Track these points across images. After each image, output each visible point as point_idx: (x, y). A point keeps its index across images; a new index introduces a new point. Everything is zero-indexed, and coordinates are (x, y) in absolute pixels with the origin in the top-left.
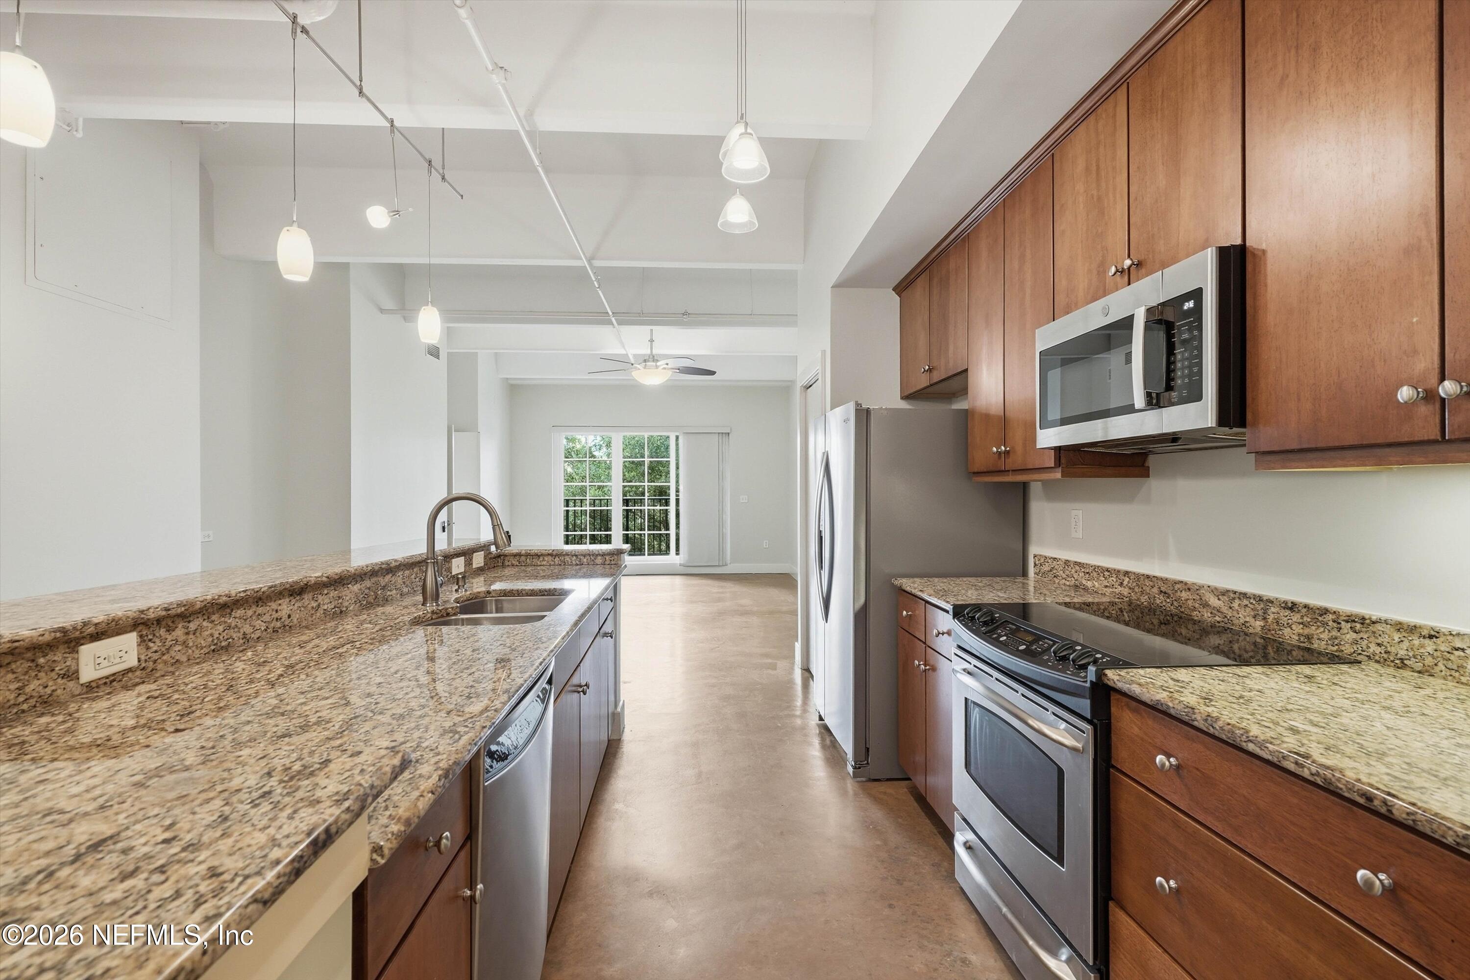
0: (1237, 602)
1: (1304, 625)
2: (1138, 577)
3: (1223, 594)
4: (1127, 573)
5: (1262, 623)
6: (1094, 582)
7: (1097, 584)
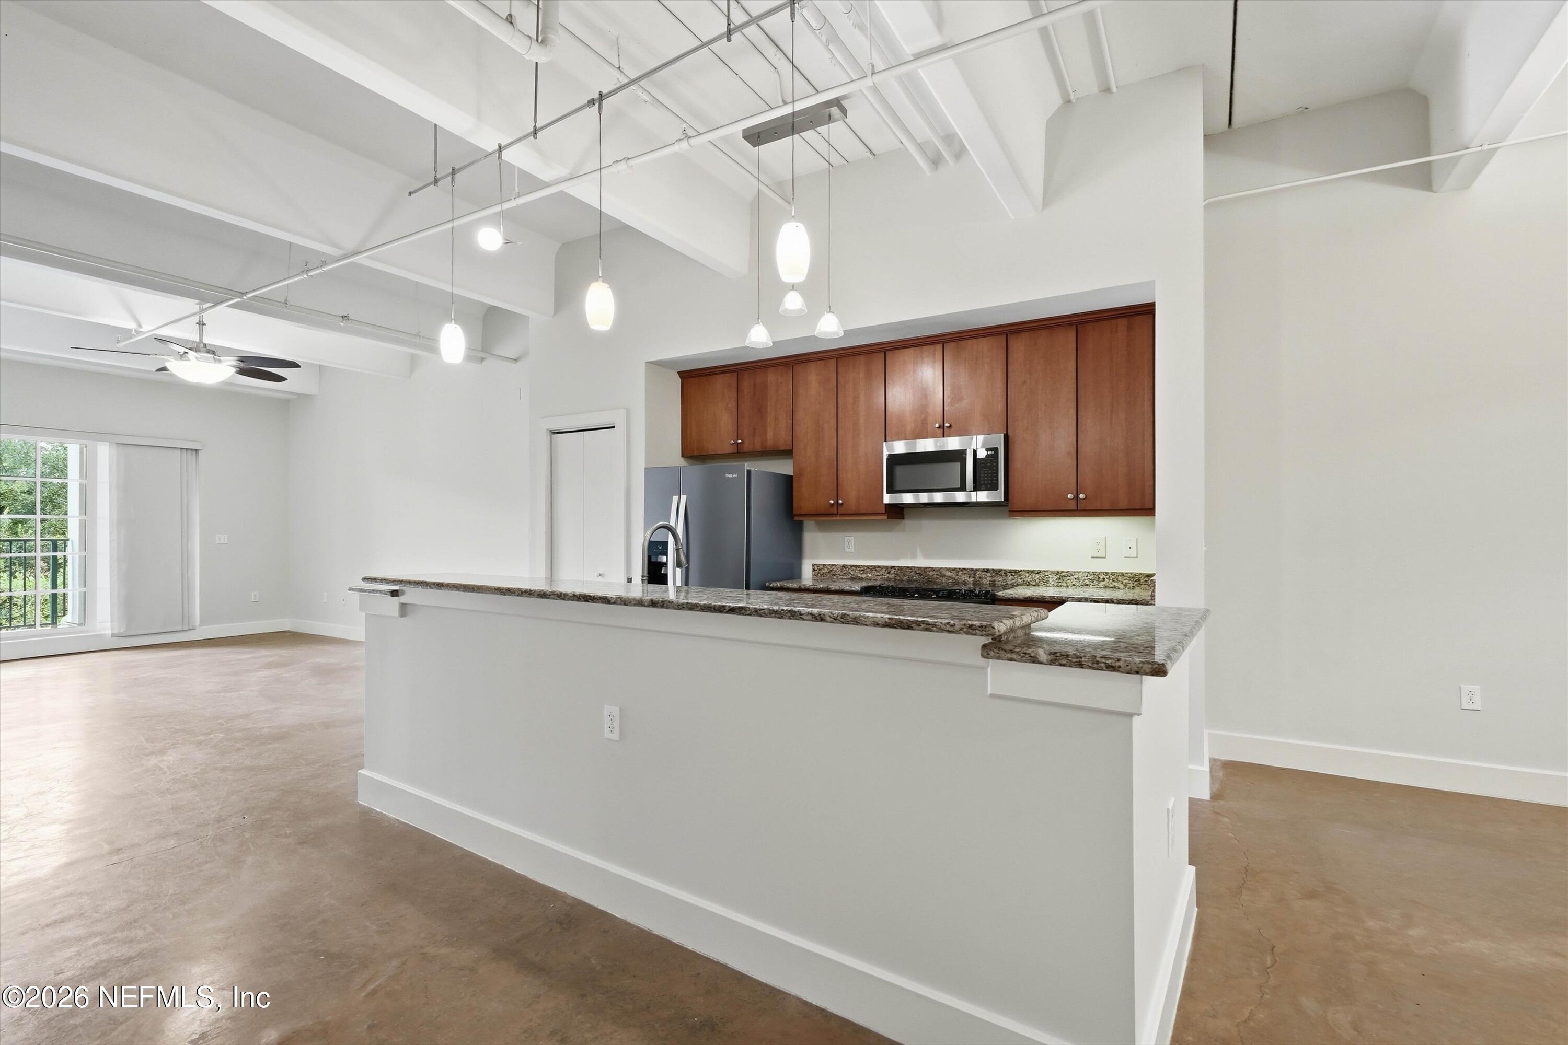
2: (901, 568)
4: (893, 567)
6: (868, 574)
7: (870, 575)
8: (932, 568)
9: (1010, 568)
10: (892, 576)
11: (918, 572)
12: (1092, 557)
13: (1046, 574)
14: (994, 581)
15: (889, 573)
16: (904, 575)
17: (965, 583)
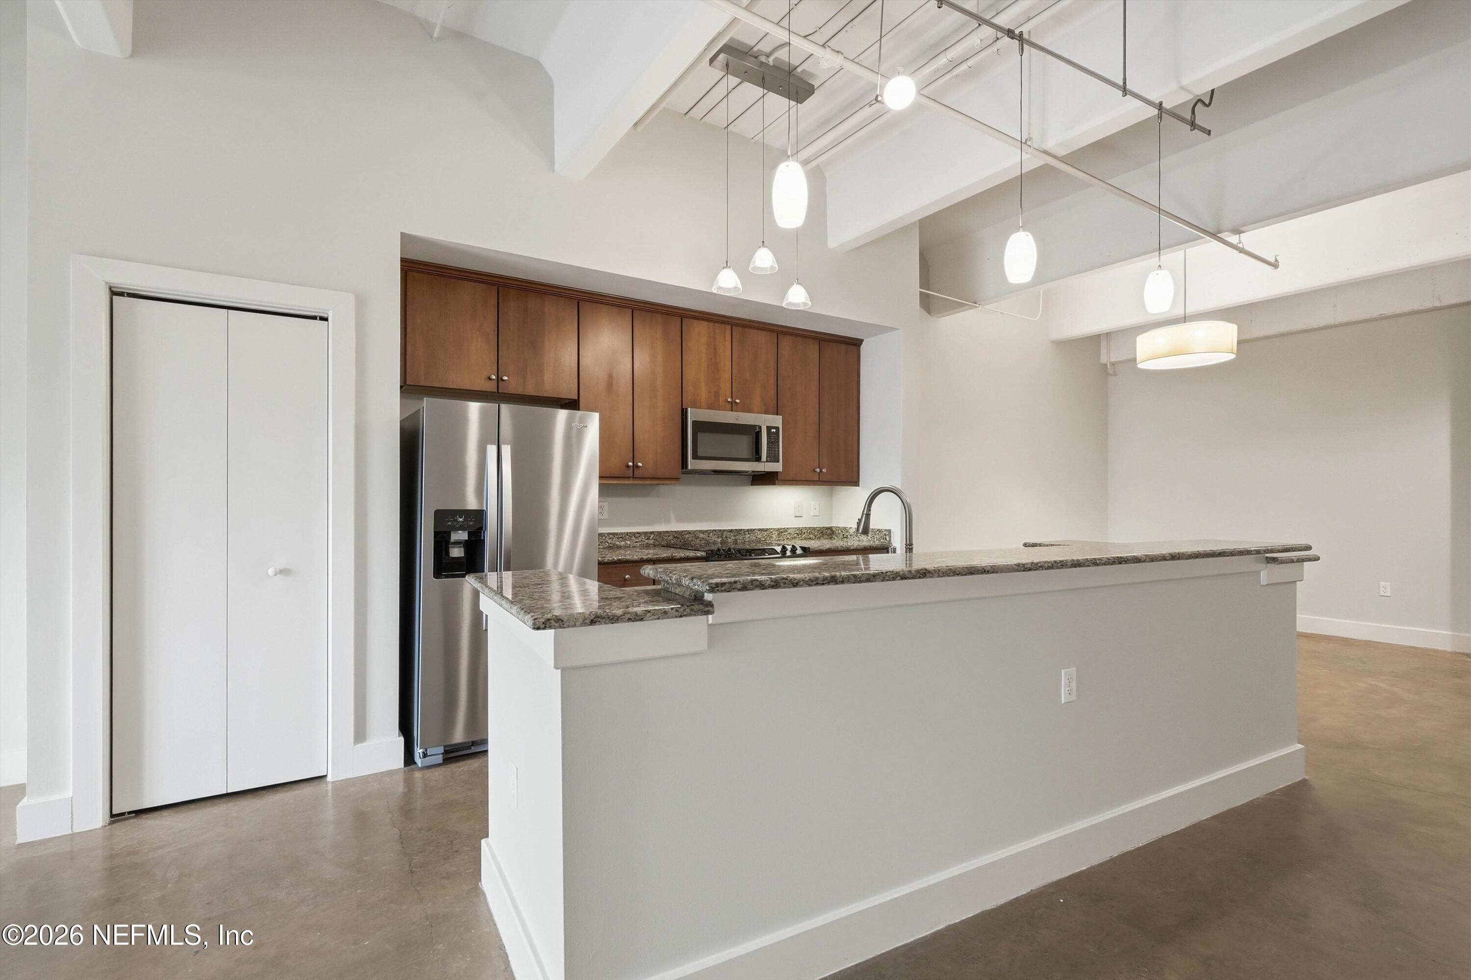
0: (711, 534)
1: (734, 536)
2: (660, 533)
3: (706, 532)
4: (652, 533)
5: (721, 539)
6: (627, 542)
7: (629, 543)
8: (688, 531)
9: (748, 528)
10: (651, 542)
11: (675, 536)
12: (795, 517)
13: (772, 531)
14: (736, 540)
15: (648, 539)
16: (663, 540)
17: (715, 543)
